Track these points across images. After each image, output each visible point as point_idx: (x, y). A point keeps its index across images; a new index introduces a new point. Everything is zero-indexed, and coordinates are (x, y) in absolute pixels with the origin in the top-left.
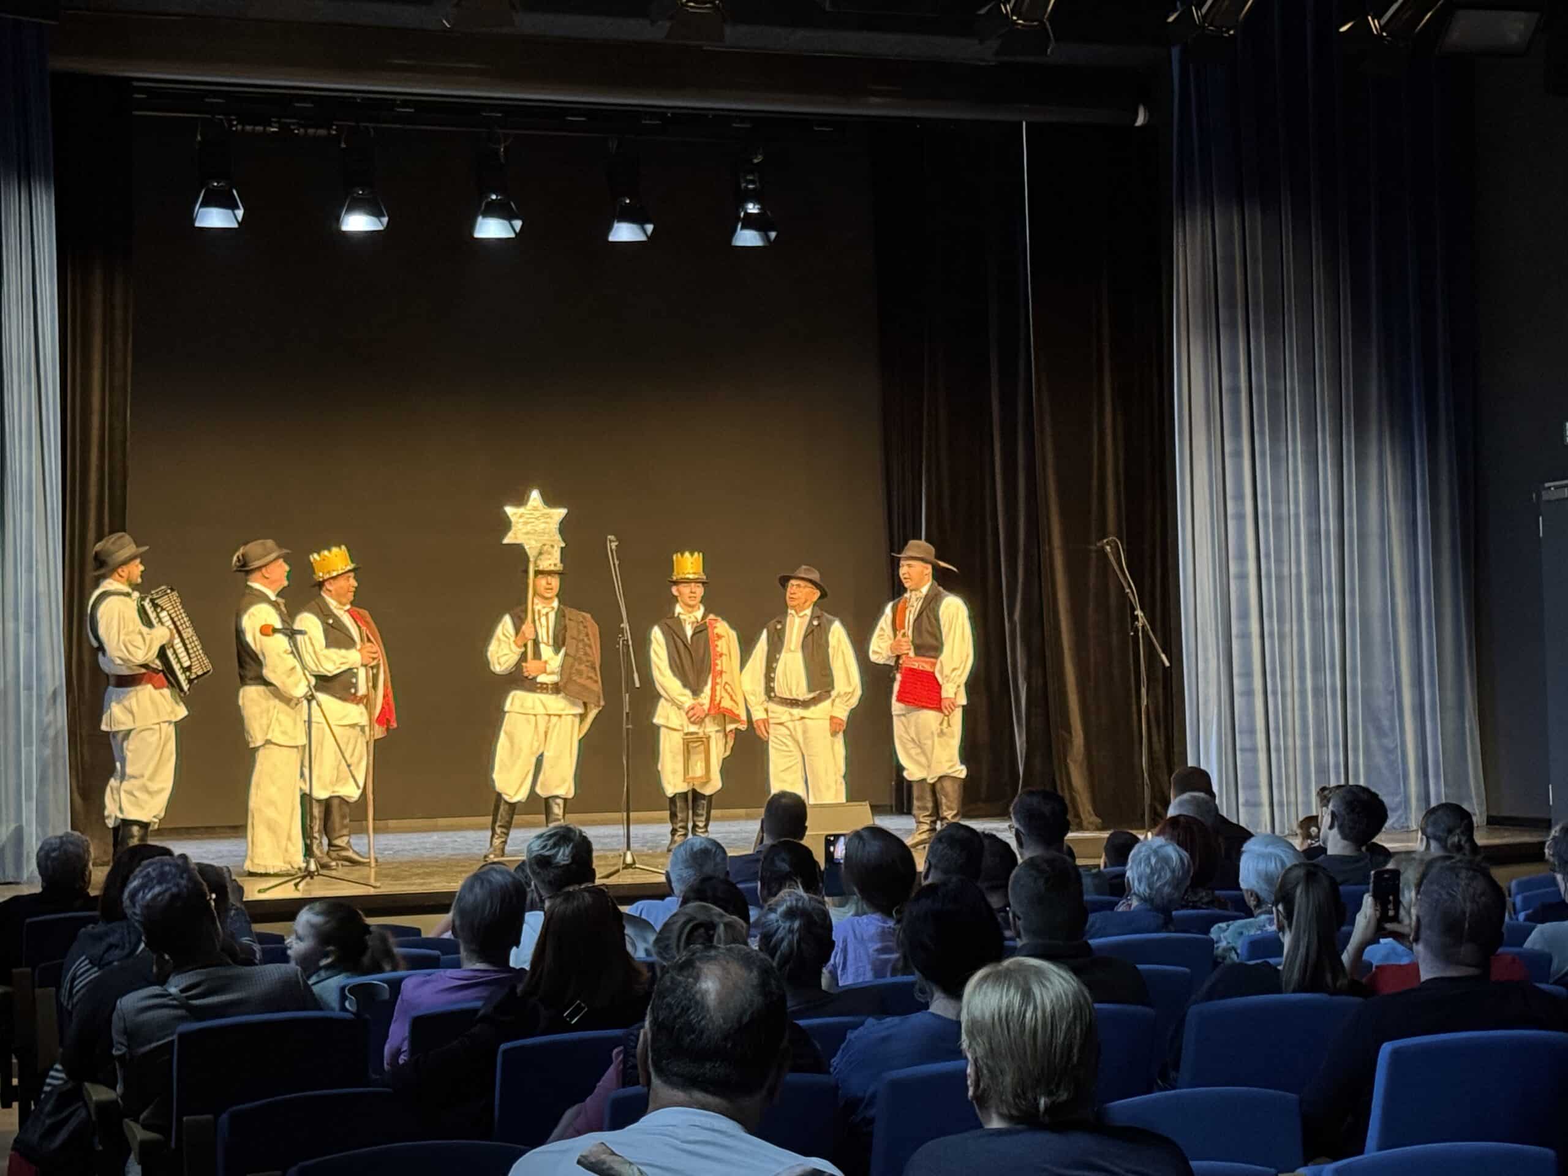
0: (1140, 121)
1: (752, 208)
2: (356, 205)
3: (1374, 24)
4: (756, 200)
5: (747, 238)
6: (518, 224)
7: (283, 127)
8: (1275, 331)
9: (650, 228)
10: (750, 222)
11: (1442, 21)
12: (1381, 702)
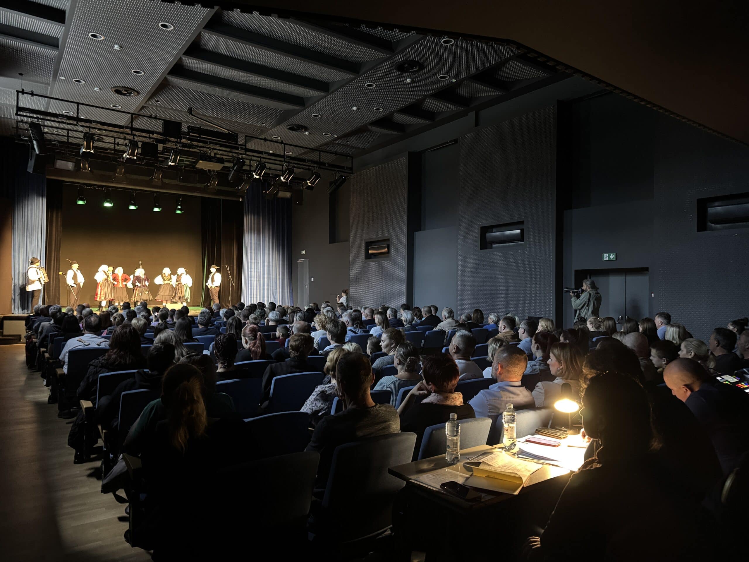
0: (241, 200)
1: (179, 207)
2: (108, 202)
3: (268, 192)
4: (180, 206)
5: (179, 212)
6: (137, 207)
7: (94, 187)
8: (259, 234)
9: (161, 209)
10: (179, 209)
11: (277, 192)
12: (274, 291)
